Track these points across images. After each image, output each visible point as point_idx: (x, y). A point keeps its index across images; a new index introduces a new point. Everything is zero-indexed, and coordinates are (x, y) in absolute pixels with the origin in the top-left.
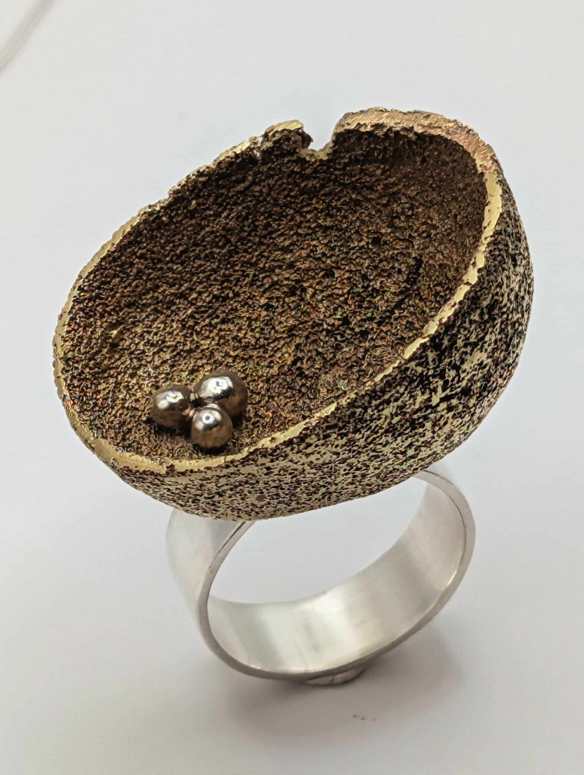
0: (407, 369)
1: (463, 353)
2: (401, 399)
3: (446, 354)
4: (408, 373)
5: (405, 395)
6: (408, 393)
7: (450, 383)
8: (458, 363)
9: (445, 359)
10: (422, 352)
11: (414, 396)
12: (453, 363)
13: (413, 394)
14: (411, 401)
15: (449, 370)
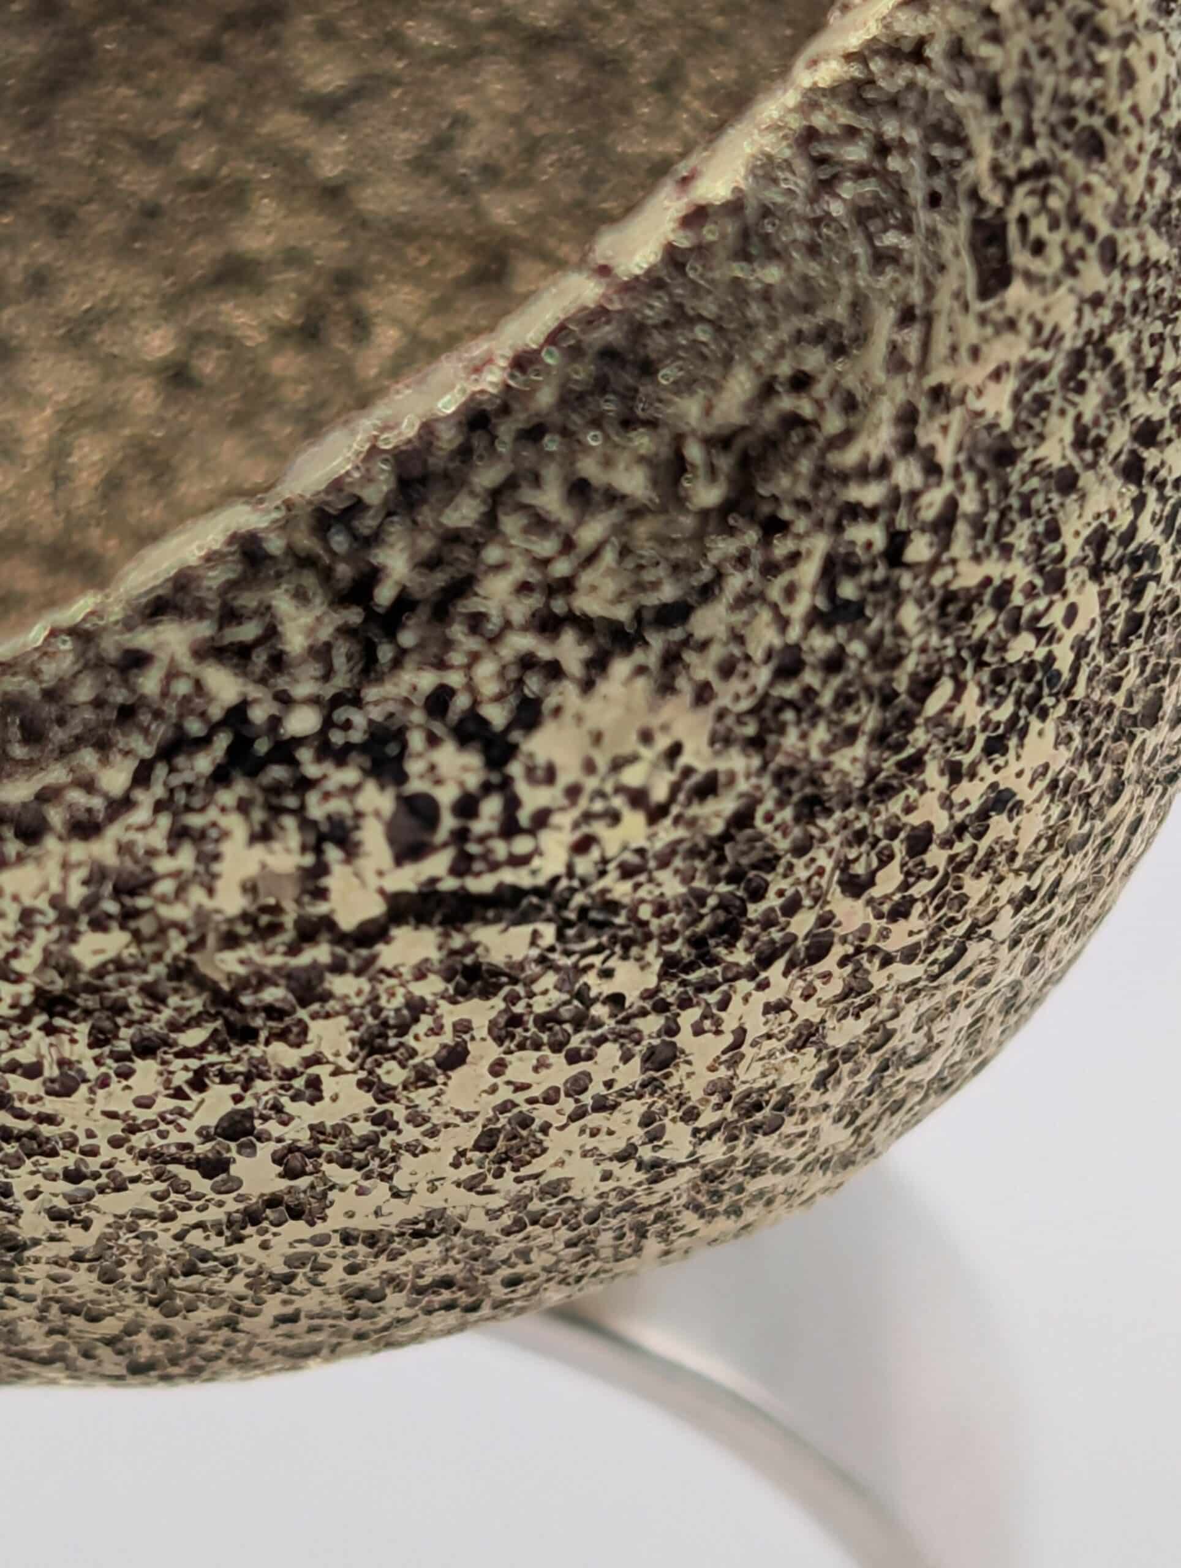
0: (137, 660)
1: (527, 662)
2: (114, 832)
3: (407, 638)
4: (150, 683)
5: (141, 815)
6: (159, 807)
7: (448, 822)
8: (497, 715)
9: (397, 663)
10: (232, 585)
11: (200, 837)
12: (462, 702)
13: (195, 821)
14: (186, 859)
15: (433, 741)
